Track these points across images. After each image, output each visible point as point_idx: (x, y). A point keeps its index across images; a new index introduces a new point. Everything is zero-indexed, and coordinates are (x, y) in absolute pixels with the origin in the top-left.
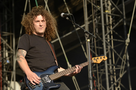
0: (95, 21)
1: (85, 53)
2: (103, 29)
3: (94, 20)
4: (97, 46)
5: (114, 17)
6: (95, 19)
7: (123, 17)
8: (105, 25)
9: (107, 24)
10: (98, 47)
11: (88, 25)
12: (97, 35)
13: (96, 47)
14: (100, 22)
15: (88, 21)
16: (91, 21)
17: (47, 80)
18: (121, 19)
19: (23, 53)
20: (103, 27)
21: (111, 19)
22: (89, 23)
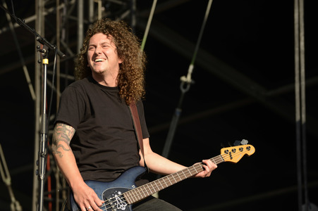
0: (61, 10)
1: (31, 87)
2: (81, 33)
3: (59, 8)
4: (62, 71)
5: (108, 6)
6: (63, 6)
7: (129, 7)
8: (86, 22)
9: (91, 20)
10: (64, 76)
11: (44, 19)
12: (65, 45)
13: (58, 75)
14: (75, 13)
15: (44, 9)
16: (51, 10)
17: (118, 203)
18: (124, 11)
19: (67, 133)
20: (81, 26)
21: (101, 9)
22: (45, 13)
